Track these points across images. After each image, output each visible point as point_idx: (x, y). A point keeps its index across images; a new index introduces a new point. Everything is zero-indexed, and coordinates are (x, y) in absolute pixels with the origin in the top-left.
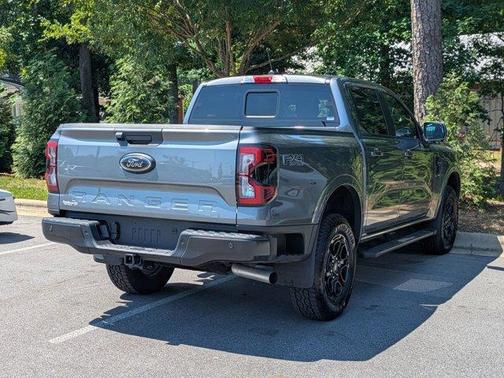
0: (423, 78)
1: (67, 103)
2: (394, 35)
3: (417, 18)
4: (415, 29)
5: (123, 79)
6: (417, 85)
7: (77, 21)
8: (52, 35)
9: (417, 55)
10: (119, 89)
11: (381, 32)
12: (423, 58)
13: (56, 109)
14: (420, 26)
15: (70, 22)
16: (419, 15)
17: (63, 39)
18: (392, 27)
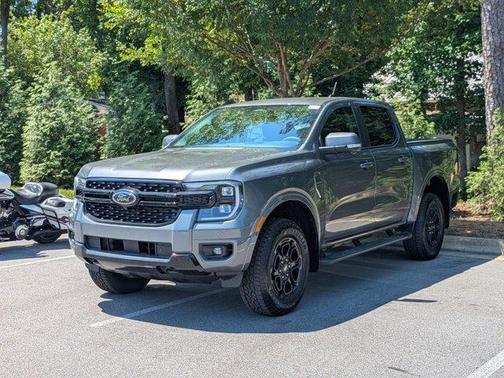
0: (494, 90)
1: (147, 122)
2: (466, 48)
3: (487, 31)
4: (485, 43)
5: (199, 98)
6: (489, 98)
7: (150, 45)
8: (127, 58)
9: (488, 67)
10: (195, 107)
11: (454, 46)
12: (494, 70)
13: (138, 128)
14: (491, 39)
15: (144, 45)
16: (489, 29)
17: (137, 62)
18: (465, 41)
